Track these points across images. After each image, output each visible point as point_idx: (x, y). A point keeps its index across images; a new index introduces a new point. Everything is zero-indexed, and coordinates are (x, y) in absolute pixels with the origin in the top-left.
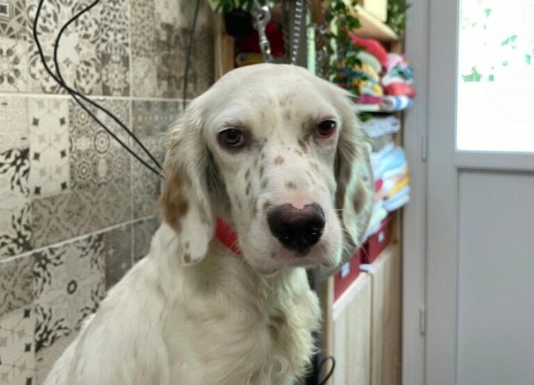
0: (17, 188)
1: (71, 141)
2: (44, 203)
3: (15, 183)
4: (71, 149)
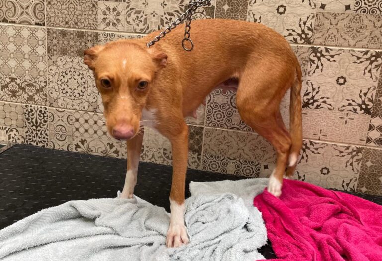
0: (307, 2)
2: (327, 16)
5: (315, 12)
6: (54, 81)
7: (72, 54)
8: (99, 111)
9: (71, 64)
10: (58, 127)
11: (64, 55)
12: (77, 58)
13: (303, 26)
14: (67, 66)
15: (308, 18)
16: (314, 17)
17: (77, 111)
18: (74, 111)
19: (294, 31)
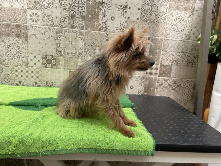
0: (123, 15)
1: (142, 6)
2: (130, 22)
3: (122, 14)
4: (142, 8)
5: (126, 20)
6: (3, 50)
7: (13, 36)
8: (29, 65)
9: (12, 41)
10: (6, 75)
11: (8, 36)
12: (16, 38)
13: (121, 26)
14: (10, 42)
15: (123, 22)
16: (125, 22)
17: (17, 66)
18: (15, 66)
19: (118, 28)
